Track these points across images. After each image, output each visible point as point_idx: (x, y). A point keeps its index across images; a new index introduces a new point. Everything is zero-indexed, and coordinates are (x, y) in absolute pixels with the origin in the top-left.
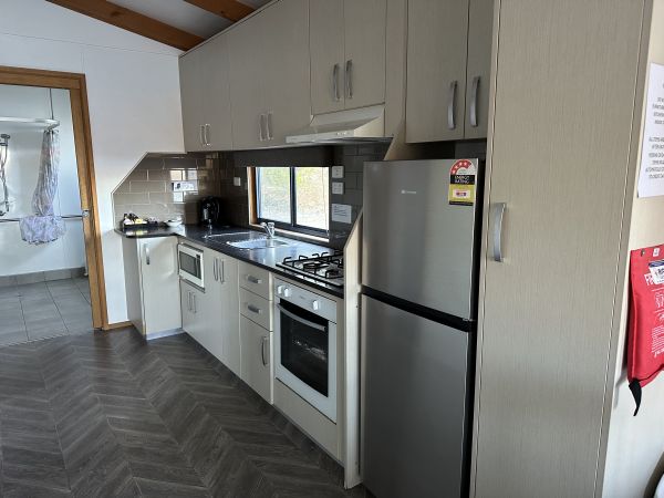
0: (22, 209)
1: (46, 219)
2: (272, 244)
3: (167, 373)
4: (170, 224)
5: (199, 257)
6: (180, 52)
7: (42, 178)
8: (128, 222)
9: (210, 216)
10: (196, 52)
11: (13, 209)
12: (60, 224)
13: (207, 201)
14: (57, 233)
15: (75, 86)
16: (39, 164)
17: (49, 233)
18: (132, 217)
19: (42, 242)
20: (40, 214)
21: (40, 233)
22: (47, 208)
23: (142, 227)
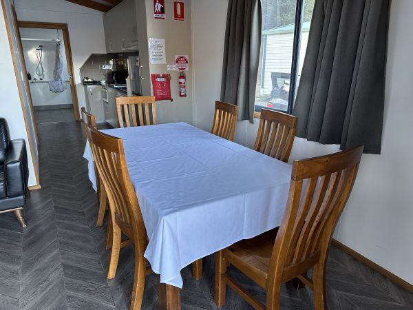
0: (50, 77)
1: (59, 82)
4: (101, 81)
5: (106, 91)
6: (103, 13)
7: (56, 65)
8: (86, 80)
10: (111, 12)
11: (46, 77)
12: (64, 84)
13: (115, 73)
14: (64, 88)
15: (64, 28)
16: (55, 58)
17: (60, 88)
18: (87, 79)
19: (58, 92)
20: (56, 80)
21: (56, 88)
22: (59, 77)
23: (90, 82)
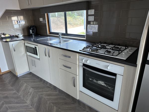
2: (62, 41)
3: (31, 90)
4: (18, 36)
5: (36, 47)
8: (3, 36)
9: (33, 32)
13: (31, 27)
18: (4, 34)
23: (8, 37)
